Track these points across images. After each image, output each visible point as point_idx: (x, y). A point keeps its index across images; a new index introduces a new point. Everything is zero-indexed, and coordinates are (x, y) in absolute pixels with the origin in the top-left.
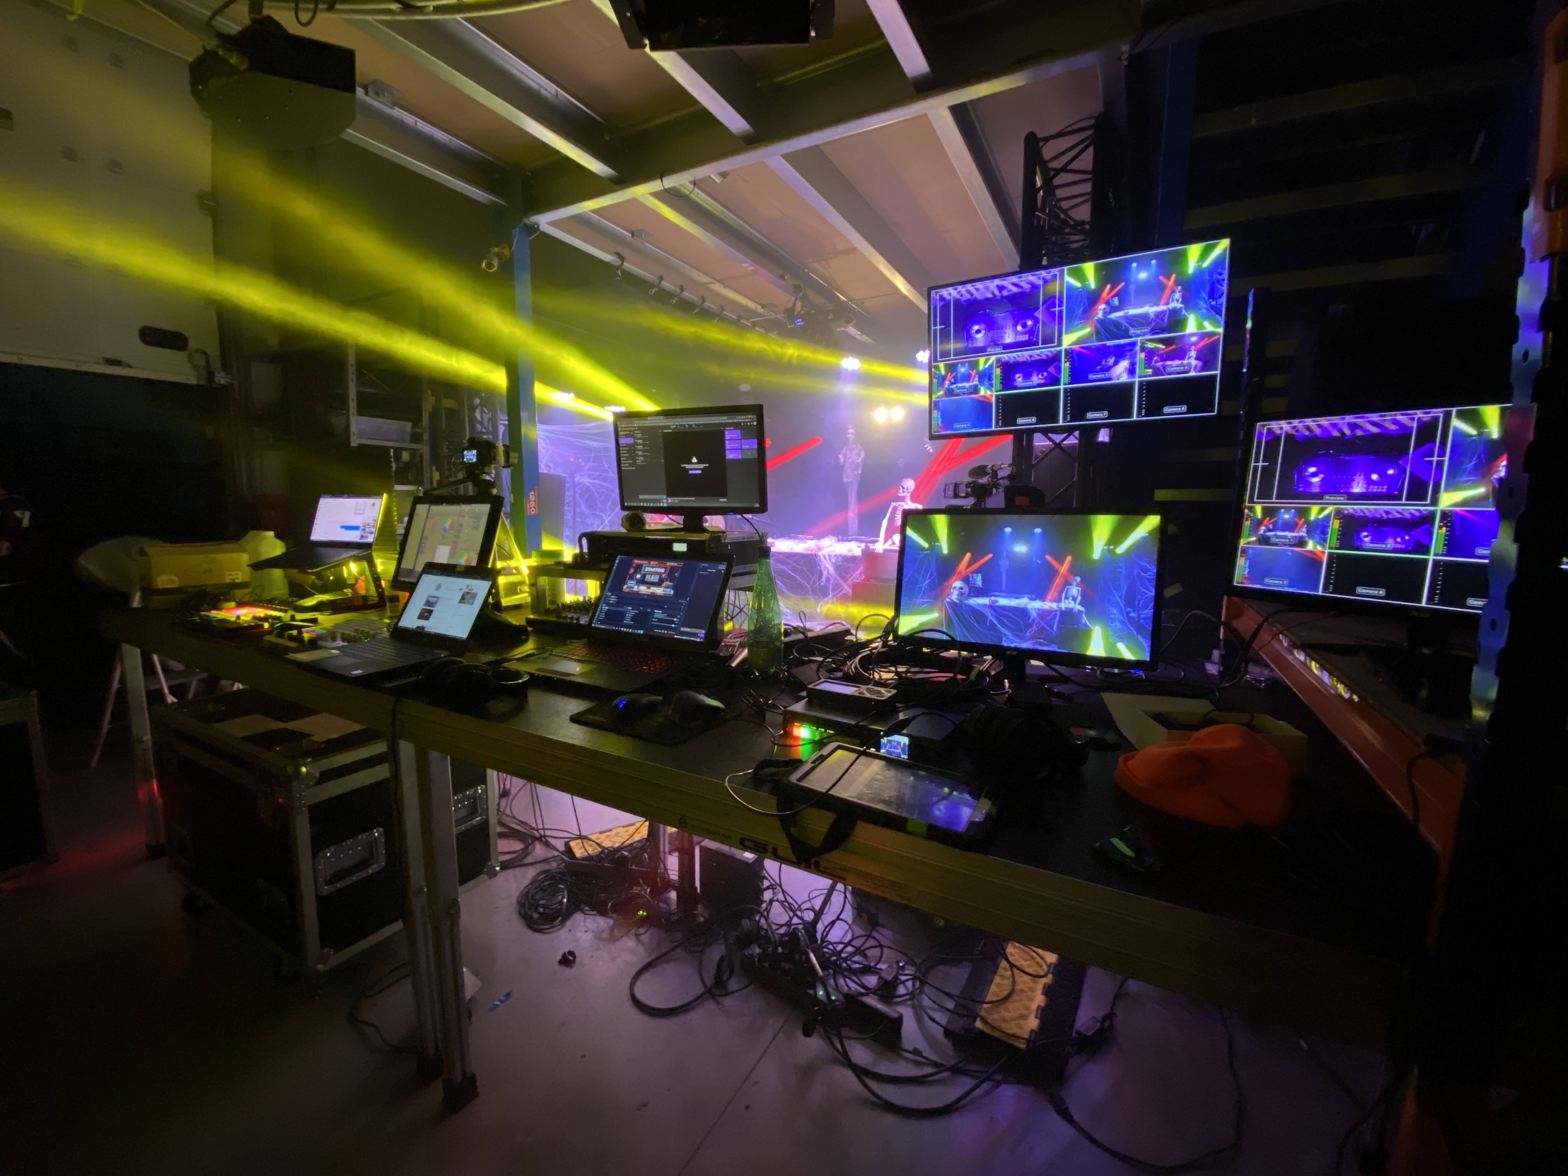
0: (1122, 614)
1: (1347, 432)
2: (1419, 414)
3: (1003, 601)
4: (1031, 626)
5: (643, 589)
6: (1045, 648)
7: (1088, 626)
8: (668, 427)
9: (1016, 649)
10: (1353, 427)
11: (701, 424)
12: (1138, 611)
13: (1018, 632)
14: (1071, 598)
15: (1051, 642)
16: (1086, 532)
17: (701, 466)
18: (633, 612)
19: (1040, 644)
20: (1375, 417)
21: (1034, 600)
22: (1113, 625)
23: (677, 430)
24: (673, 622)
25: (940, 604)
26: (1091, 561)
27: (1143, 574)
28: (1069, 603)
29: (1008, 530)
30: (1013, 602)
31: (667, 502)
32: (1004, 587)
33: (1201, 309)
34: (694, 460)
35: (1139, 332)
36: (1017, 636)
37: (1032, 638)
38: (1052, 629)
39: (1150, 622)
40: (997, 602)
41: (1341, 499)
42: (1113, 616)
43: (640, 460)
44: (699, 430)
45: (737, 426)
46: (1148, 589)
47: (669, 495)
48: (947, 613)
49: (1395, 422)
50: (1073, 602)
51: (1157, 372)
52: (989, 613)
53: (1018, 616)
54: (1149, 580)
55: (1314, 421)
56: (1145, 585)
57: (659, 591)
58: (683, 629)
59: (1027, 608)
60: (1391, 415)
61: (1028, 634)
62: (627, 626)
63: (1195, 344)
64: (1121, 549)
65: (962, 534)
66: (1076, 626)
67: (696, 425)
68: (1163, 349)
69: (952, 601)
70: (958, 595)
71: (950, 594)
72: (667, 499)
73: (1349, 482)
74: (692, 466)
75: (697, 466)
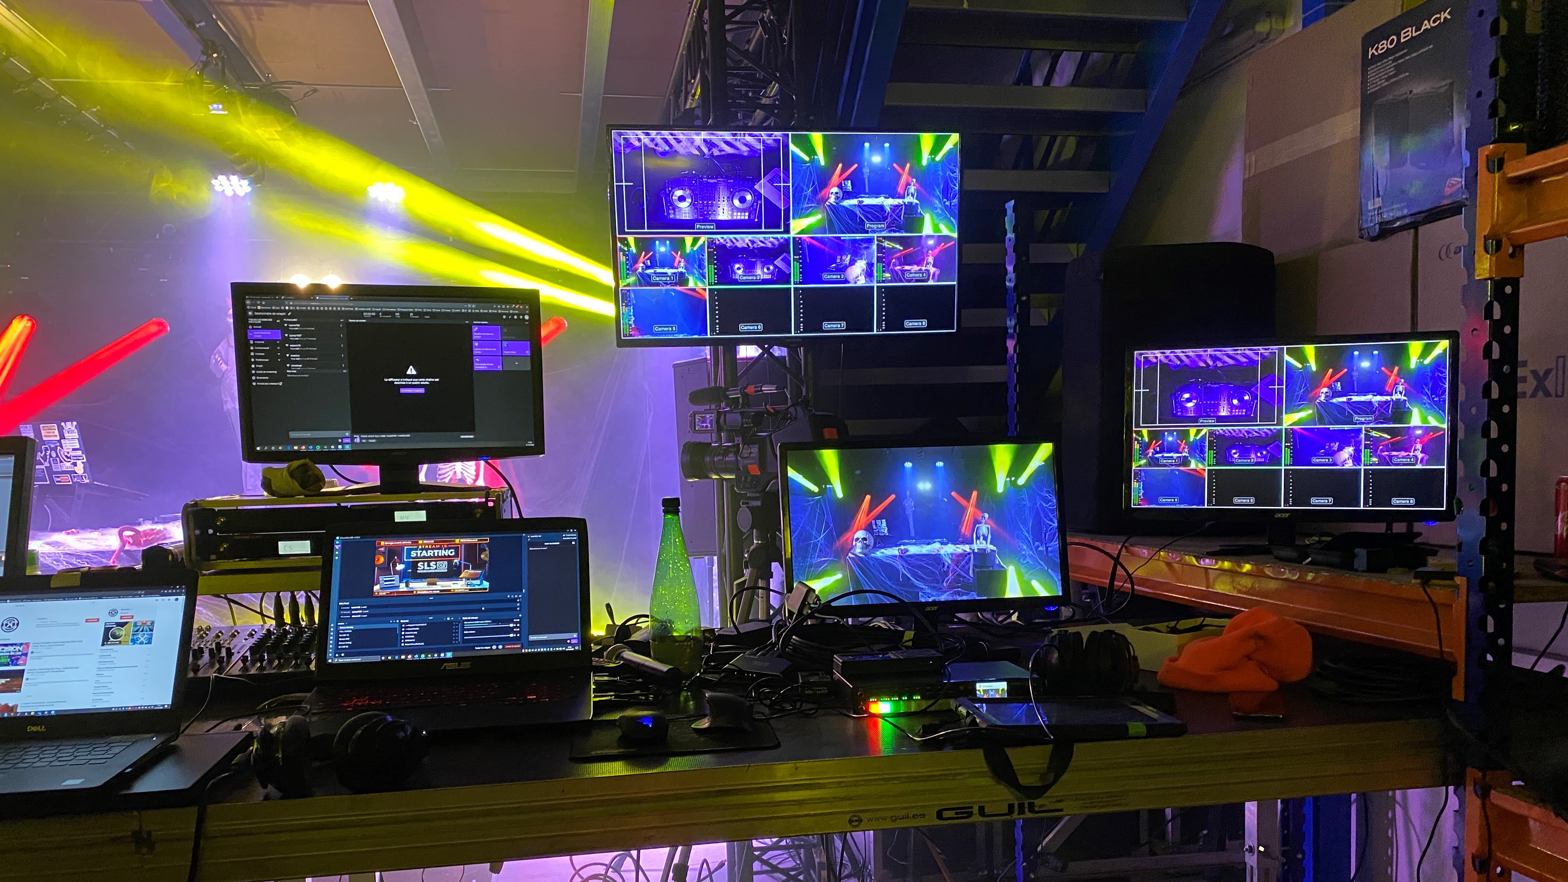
0: (1032, 550)
1: (1210, 363)
2: (1261, 349)
3: (913, 550)
4: (946, 574)
5: (420, 587)
6: (965, 598)
7: (1003, 567)
8: (360, 315)
9: (934, 603)
10: (1214, 358)
11: (427, 313)
12: (1046, 544)
13: (935, 582)
14: (982, 538)
15: (968, 588)
16: (987, 462)
17: (426, 381)
18: (415, 628)
19: (959, 593)
20: (1229, 350)
21: (946, 544)
22: (1025, 562)
23: (376, 321)
24: (511, 630)
25: (843, 561)
26: (995, 495)
27: (1044, 505)
28: (981, 543)
29: (908, 465)
30: (925, 549)
31: (352, 442)
32: (913, 534)
33: (936, 208)
34: (411, 371)
35: (875, 226)
36: (933, 588)
37: (951, 587)
38: (968, 574)
39: (1058, 555)
40: (907, 551)
41: (1211, 421)
42: (1023, 553)
43: (294, 370)
44: (422, 322)
45: (495, 319)
46: (1051, 520)
47: (357, 429)
48: (852, 571)
49: (1245, 356)
50: (984, 542)
51: (896, 277)
52: (899, 565)
53: (932, 565)
54: (1052, 511)
55: (1183, 352)
56: (1049, 516)
57: (458, 586)
58: (532, 638)
59: (940, 555)
60: (1241, 350)
61: (945, 584)
62: (413, 651)
63: (932, 248)
64: (1021, 481)
65: (858, 472)
66: (991, 569)
67: (415, 313)
68: (900, 251)
69: (856, 555)
70: (862, 548)
71: (852, 547)
72: (352, 439)
73: (1216, 407)
74: (408, 381)
75: (416, 382)
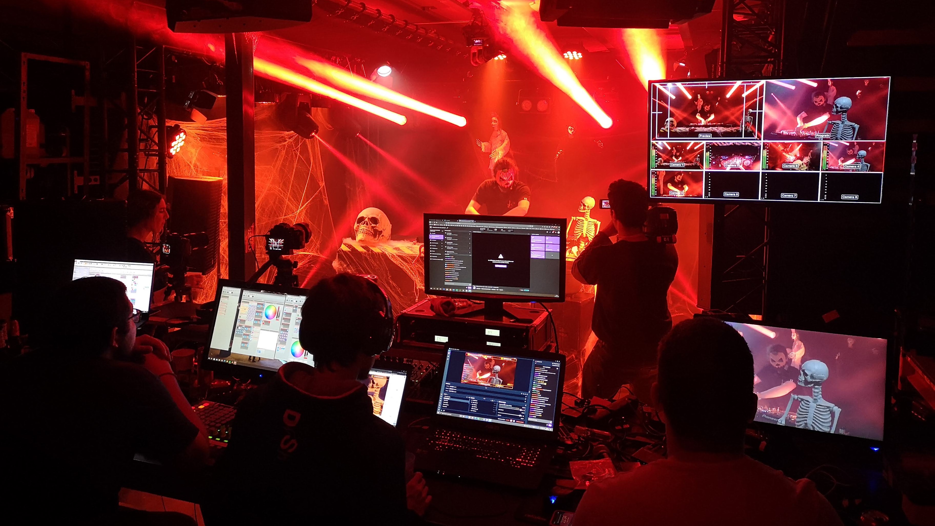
8: (478, 229)
11: (510, 229)
17: (508, 262)
23: (486, 232)
34: (501, 257)
35: (822, 136)
44: (507, 233)
45: (542, 233)
47: (474, 283)
58: (529, 419)
62: (474, 415)
67: (504, 229)
72: (472, 287)
74: (499, 261)
75: (503, 262)
